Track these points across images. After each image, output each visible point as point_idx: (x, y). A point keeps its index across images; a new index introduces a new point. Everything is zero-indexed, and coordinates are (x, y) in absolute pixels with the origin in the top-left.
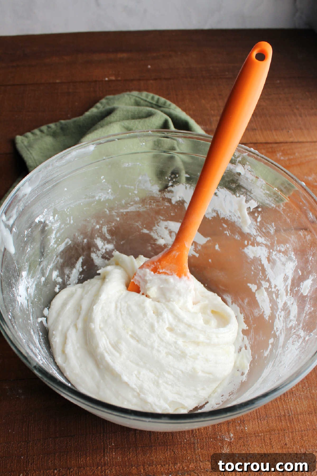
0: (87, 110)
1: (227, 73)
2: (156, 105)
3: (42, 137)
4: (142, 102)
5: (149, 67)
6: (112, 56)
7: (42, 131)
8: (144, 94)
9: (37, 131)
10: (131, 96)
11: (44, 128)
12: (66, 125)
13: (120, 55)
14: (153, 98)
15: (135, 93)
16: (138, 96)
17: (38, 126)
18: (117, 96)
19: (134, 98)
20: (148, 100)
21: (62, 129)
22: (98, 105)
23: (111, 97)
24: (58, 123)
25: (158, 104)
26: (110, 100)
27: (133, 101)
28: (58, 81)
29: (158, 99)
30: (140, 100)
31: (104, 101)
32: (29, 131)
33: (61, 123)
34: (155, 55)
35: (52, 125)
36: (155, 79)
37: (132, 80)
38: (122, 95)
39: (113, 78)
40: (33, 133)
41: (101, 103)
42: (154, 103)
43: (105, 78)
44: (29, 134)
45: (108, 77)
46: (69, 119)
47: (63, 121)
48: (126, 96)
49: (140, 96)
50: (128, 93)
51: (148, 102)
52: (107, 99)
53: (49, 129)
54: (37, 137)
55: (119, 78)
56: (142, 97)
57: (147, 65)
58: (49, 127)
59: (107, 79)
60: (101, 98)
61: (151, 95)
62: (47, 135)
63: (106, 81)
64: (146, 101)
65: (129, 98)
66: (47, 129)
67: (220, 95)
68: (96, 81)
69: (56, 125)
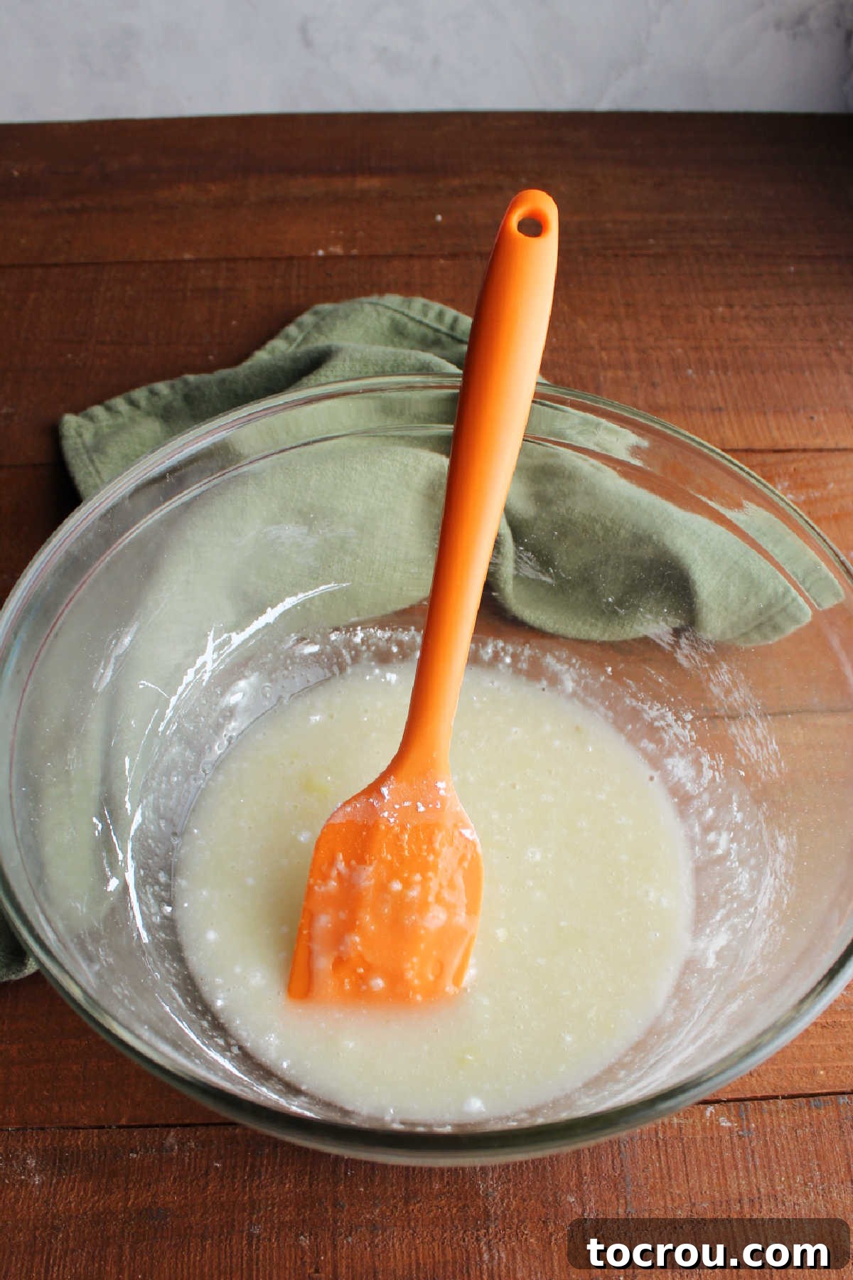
0: (260, 344)
1: (651, 241)
2: (448, 335)
3: (132, 420)
4: (411, 325)
5: (439, 218)
6: (340, 184)
7: (133, 403)
8: (419, 302)
9: (119, 403)
10: (381, 309)
11: (140, 394)
12: (198, 388)
13: (363, 183)
14: (440, 315)
15: (393, 300)
16: (401, 310)
17: (123, 388)
18: (343, 307)
19: (389, 313)
20: (426, 321)
21: (188, 398)
22: (292, 329)
23: (327, 307)
24: (178, 383)
25: (454, 334)
26: (323, 319)
27: (385, 321)
28: (187, 256)
29: (456, 320)
30: (405, 320)
31: (307, 318)
32: (100, 402)
33: (186, 383)
34: (456, 182)
35: (162, 387)
36: (453, 256)
37: (389, 258)
38: (355, 304)
39: (338, 250)
40: (109, 409)
41: (300, 326)
42: (444, 329)
43: (316, 249)
44: (98, 410)
45: (325, 249)
46: (210, 369)
47: (191, 378)
48: (368, 308)
49: (406, 311)
50: (374, 298)
51: (428, 326)
52: (316, 313)
53: (156, 398)
54: (120, 420)
55: (355, 252)
56: (412, 314)
57: (434, 216)
58: (153, 393)
59: (321, 253)
60: (300, 311)
61: (437, 306)
62: (149, 414)
63: (318, 258)
64: (421, 323)
65: (374, 314)
66: (148, 399)
67: (627, 305)
68: (291, 258)
69: (172, 387)
